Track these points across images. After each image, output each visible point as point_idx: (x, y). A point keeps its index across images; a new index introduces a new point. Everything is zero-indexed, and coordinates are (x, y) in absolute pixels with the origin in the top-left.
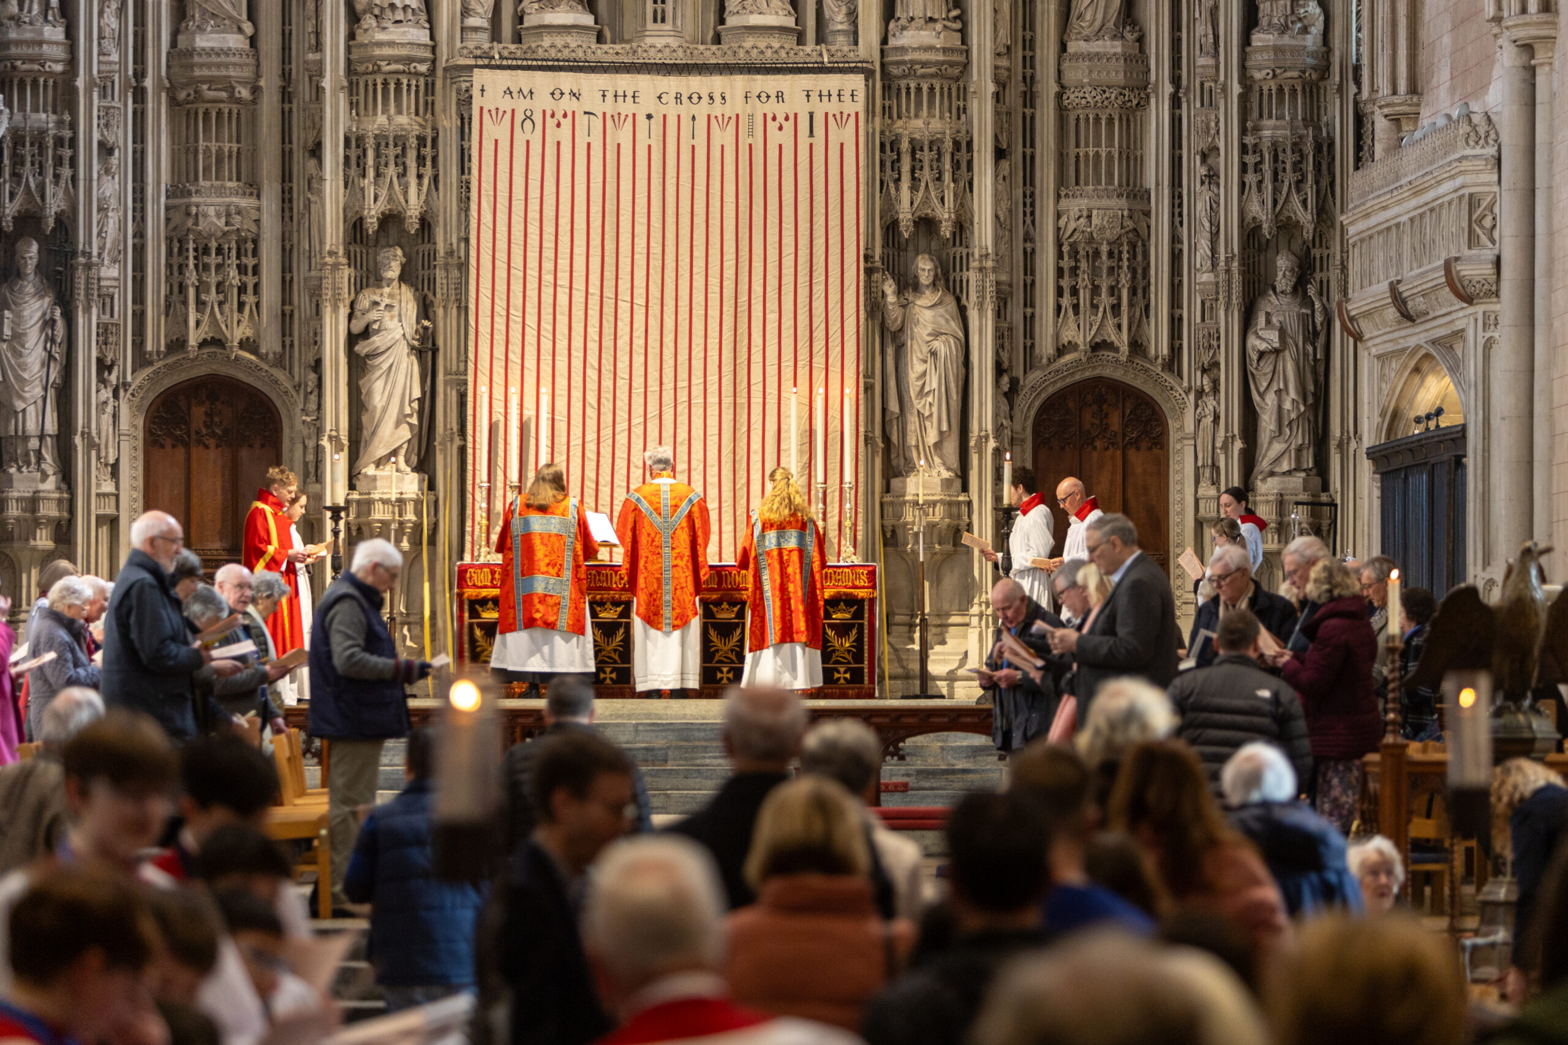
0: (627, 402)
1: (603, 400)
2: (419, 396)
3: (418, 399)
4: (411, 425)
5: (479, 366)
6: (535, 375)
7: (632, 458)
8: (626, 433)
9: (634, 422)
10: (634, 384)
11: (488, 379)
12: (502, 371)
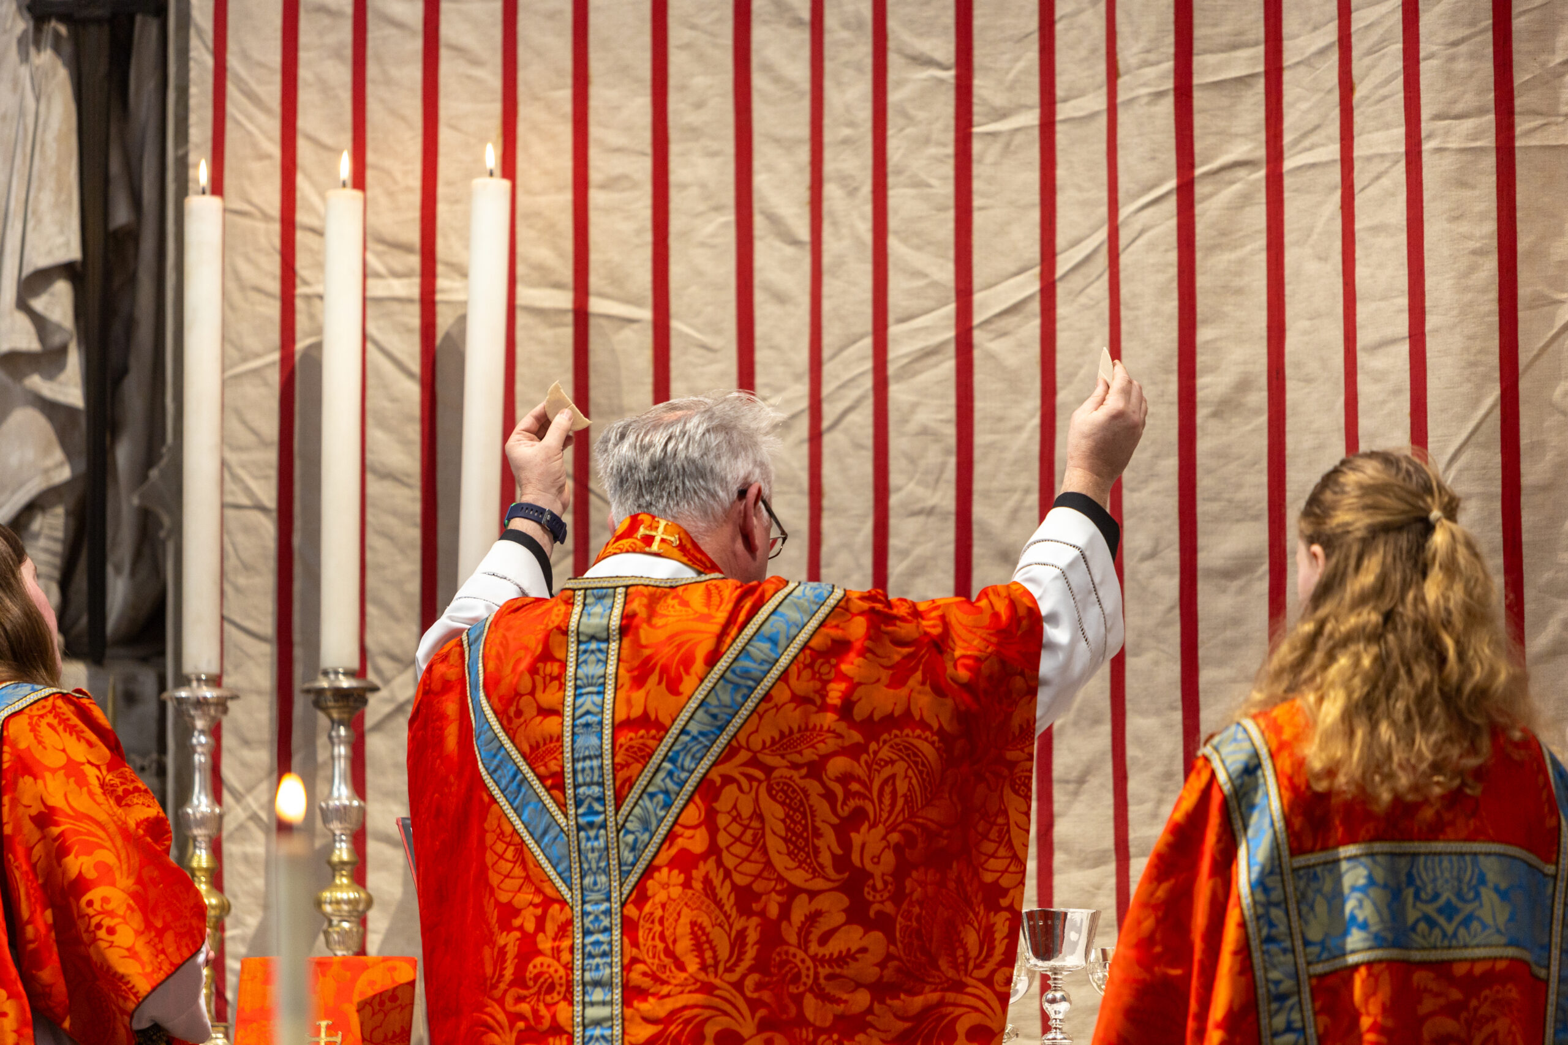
0: (946, 189)
1: (831, 191)
2: (73, 252)
3: (68, 271)
4: (50, 409)
5: (233, 61)
6: (495, 81)
7: (979, 510)
8: (948, 366)
9: (985, 304)
10: (981, 85)
11: (274, 126)
12: (341, 75)
